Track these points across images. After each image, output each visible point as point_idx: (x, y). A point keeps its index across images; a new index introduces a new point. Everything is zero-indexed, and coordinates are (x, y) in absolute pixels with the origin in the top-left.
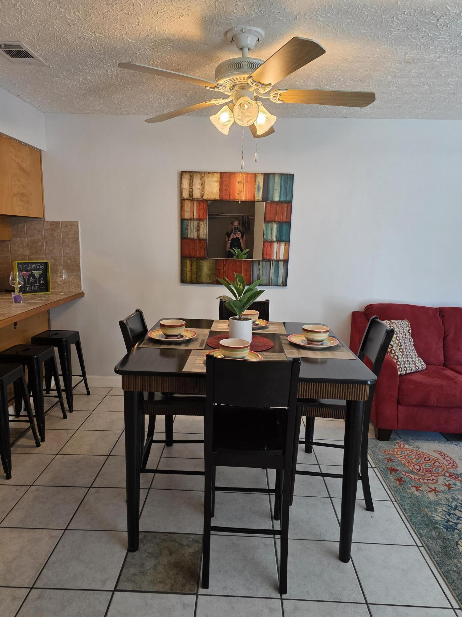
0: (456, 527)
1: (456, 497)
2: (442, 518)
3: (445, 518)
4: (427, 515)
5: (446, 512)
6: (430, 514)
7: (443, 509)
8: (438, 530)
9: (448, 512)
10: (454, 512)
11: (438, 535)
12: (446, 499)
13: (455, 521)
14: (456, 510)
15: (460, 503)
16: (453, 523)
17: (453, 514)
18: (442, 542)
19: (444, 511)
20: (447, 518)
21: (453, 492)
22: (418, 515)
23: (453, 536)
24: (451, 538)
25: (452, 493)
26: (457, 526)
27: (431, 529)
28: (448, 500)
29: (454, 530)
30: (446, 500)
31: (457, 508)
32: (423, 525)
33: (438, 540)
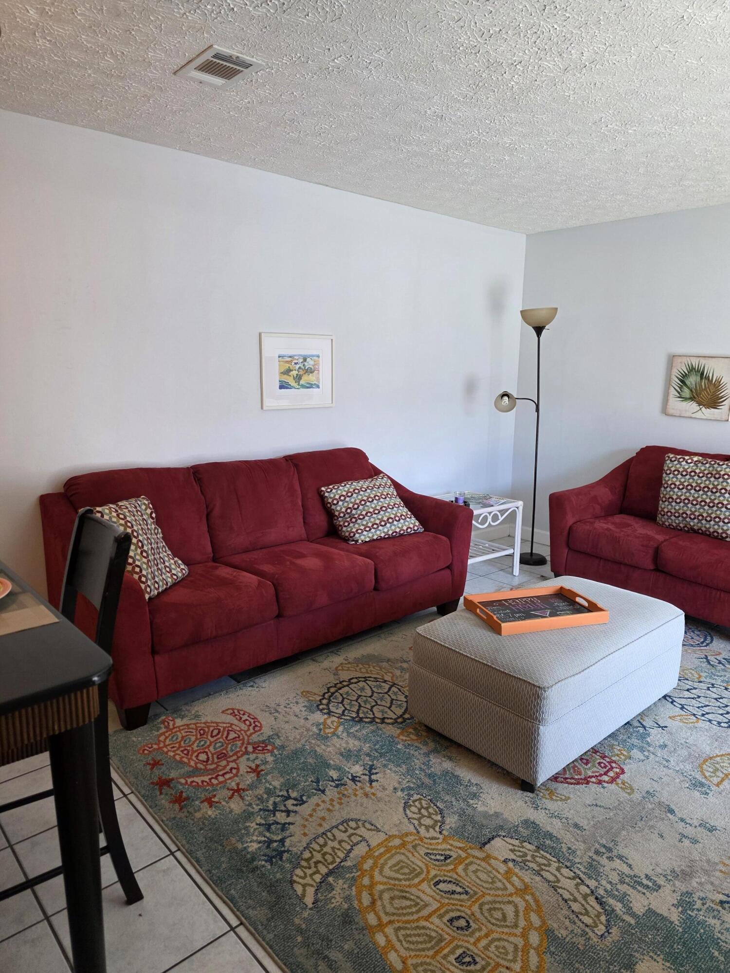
0: (283, 849)
1: (271, 787)
2: (260, 842)
3: (263, 839)
4: (235, 849)
5: (263, 825)
6: (240, 846)
7: (258, 822)
8: (259, 872)
9: (266, 824)
10: (274, 818)
11: (261, 883)
12: (259, 799)
13: (280, 837)
14: (277, 814)
15: (279, 796)
16: (278, 843)
17: (273, 824)
18: (270, 894)
19: (260, 824)
20: (266, 837)
21: (265, 779)
22: (222, 859)
23: (282, 868)
24: (281, 877)
25: (264, 781)
26: (283, 846)
27: (247, 877)
28: (260, 799)
29: (280, 854)
30: (258, 802)
31: (278, 809)
32: (233, 875)
33: (263, 894)
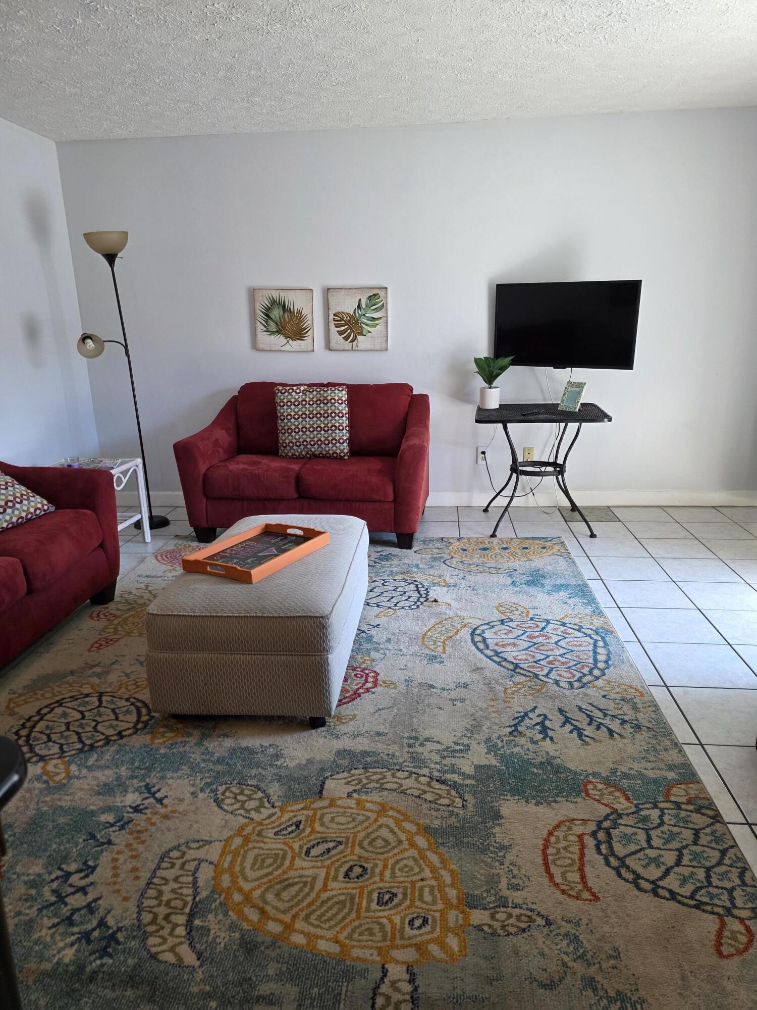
0: (111, 931)
1: (32, 877)
2: (72, 944)
3: (73, 938)
4: (45, 973)
5: (58, 924)
6: (47, 966)
7: (50, 925)
8: (101, 975)
9: (63, 921)
10: (69, 907)
11: (114, 985)
12: (26, 900)
13: (95, 923)
14: (68, 900)
15: (52, 881)
16: (98, 930)
17: (72, 914)
18: (137, 988)
19: (54, 926)
20: (76, 933)
21: (14, 874)
22: (33, 997)
23: (128, 952)
24: (136, 960)
25: (15, 877)
26: (109, 928)
27: (89, 992)
28: (29, 898)
29: (113, 938)
30: (28, 904)
31: (64, 894)
32: (67, 1004)
33: (128, 993)
